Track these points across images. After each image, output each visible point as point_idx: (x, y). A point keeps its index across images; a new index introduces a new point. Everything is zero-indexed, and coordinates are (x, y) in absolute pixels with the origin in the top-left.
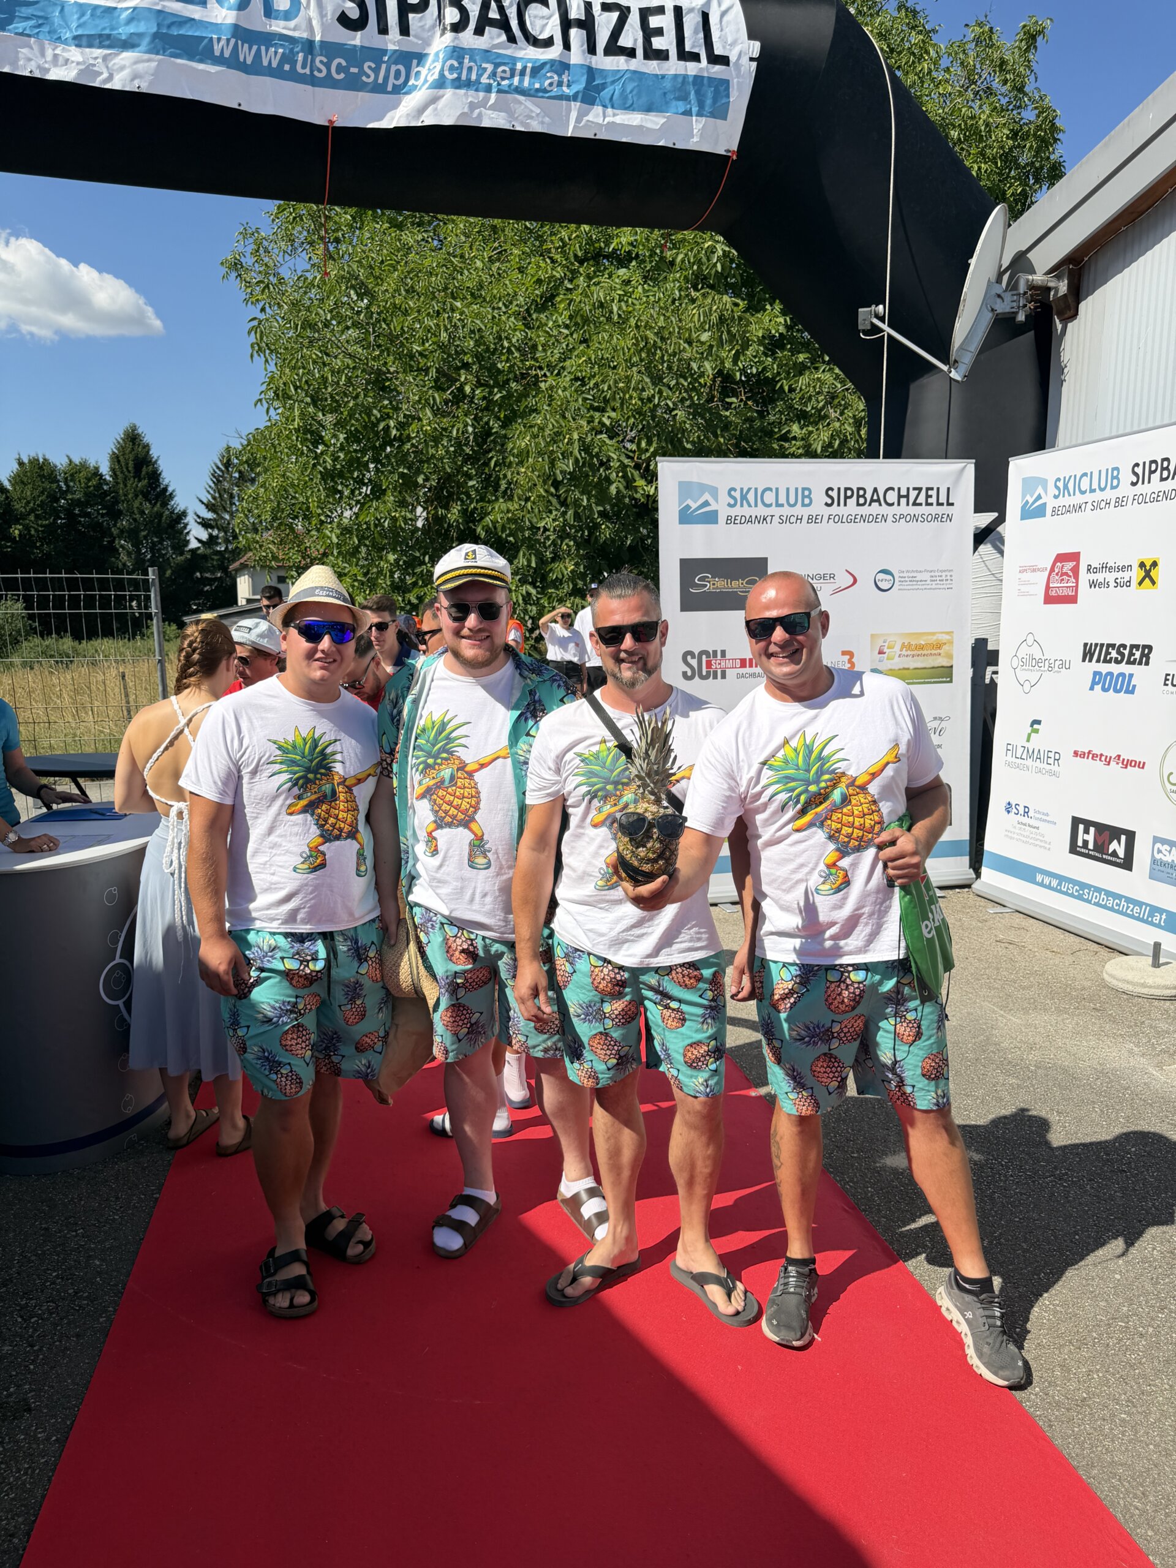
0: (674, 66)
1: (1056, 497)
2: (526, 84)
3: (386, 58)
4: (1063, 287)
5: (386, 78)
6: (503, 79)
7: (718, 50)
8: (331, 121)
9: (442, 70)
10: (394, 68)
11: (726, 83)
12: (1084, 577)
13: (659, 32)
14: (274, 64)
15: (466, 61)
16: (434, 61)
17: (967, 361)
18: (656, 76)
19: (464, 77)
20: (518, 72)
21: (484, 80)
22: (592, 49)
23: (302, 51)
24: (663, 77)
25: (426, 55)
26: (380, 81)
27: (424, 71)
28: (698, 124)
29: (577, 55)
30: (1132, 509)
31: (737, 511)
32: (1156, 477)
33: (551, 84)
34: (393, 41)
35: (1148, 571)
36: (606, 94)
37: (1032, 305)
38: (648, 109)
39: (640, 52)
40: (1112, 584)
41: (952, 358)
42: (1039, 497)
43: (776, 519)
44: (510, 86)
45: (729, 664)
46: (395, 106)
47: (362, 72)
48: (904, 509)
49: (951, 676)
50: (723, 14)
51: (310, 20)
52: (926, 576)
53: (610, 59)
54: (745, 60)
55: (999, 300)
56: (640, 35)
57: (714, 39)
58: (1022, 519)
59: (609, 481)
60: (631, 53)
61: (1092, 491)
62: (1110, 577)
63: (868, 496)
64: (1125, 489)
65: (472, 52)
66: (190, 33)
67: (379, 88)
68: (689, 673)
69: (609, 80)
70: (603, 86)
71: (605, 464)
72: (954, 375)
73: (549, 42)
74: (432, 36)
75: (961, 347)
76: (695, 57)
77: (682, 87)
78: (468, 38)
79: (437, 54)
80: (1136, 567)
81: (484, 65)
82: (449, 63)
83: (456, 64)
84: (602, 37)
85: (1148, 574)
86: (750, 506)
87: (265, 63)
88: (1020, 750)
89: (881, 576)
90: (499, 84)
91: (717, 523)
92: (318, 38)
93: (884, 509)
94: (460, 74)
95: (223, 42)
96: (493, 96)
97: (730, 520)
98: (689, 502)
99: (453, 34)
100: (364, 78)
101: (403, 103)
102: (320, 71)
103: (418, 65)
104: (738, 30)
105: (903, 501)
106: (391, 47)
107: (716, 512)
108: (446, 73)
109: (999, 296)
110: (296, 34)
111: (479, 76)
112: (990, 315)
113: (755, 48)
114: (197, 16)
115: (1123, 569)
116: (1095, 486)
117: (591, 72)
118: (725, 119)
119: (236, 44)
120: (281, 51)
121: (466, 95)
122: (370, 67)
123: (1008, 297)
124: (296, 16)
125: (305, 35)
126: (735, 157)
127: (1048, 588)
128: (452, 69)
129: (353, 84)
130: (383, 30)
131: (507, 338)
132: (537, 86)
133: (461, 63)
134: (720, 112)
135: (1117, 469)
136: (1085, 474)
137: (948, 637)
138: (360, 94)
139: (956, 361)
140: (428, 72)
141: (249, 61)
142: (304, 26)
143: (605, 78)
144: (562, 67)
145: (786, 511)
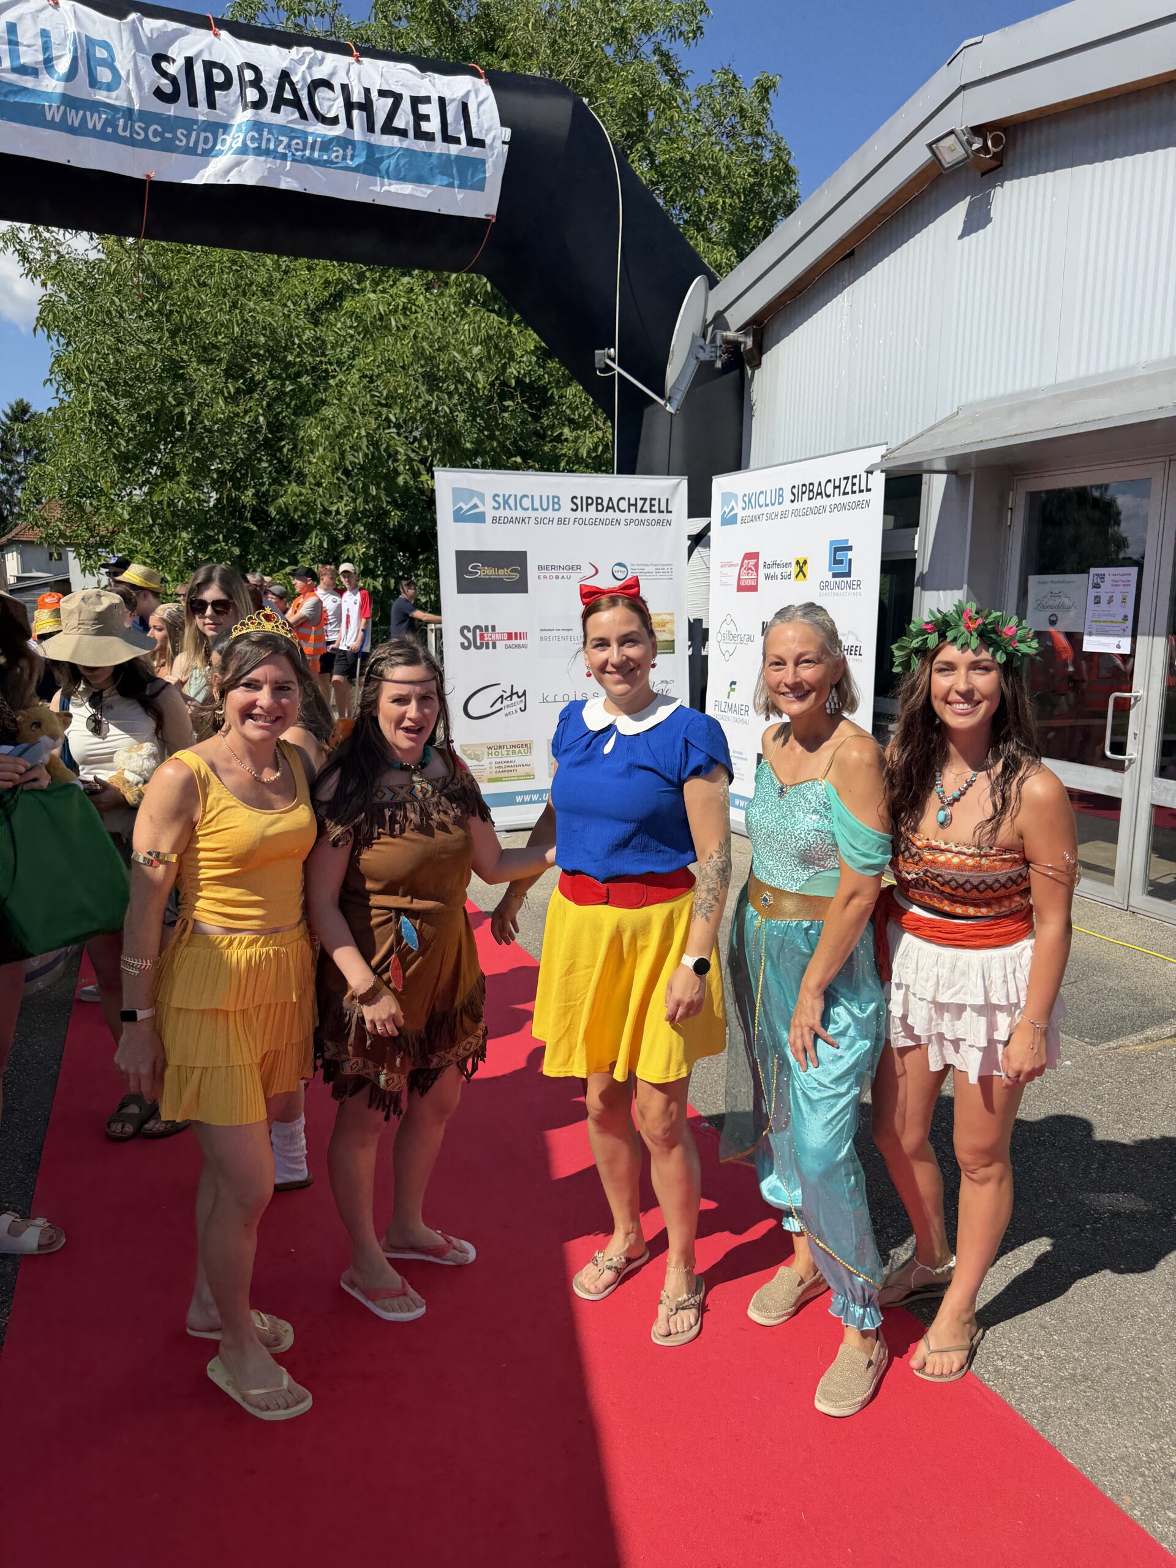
0: (439, 147)
1: (744, 509)
2: (316, 155)
3: (195, 127)
4: (749, 342)
5: (196, 143)
6: (297, 150)
7: (476, 135)
8: (148, 176)
9: (244, 140)
10: (203, 135)
11: (483, 162)
12: (762, 571)
13: (426, 118)
14: (99, 127)
15: (265, 133)
16: (238, 132)
17: (679, 397)
18: (424, 153)
19: (263, 146)
20: (309, 146)
21: (281, 149)
22: (371, 128)
23: (123, 117)
24: (430, 155)
25: (231, 125)
26: (191, 145)
27: (229, 139)
28: (460, 194)
29: (358, 133)
30: (791, 520)
31: (501, 513)
32: (806, 496)
33: (337, 157)
34: (202, 112)
35: (801, 566)
36: (383, 166)
37: (725, 356)
38: (420, 180)
39: (411, 133)
40: (780, 577)
41: (668, 393)
42: (733, 509)
43: (532, 521)
44: (303, 156)
45: (498, 637)
46: (205, 165)
47: (176, 138)
48: (633, 515)
49: (673, 648)
50: (480, 104)
51: (129, 92)
52: (652, 569)
53: (385, 137)
54: (498, 143)
55: (701, 351)
56: (412, 117)
57: (473, 125)
58: (723, 524)
59: (397, 474)
60: (403, 133)
61: (767, 505)
62: (778, 571)
63: (605, 504)
64: (787, 506)
65: (270, 126)
66: (24, 101)
67: (191, 151)
68: (466, 644)
69: (386, 155)
70: (381, 160)
71: (393, 456)
72: (669, 408)
73: (334, 121)
74: (235, 110)
75: (674, 387)
76: (457, 141)
77: (446, 165)
78: (266, 115)
79: (240, 125)
80: (794, 564)
81: (281, 138)
82: (250, 134)
83: (256, 135)
84: (380, 118)
85: (801, 570)
86: (511, 509)
87: (90, 126)
88: (724, 705)
89: (617, 568)
90: (293, 155)
91: (484, 521)
92: (137, 107)
93: (618, 515)
94: (260, 144)
95: (54, 109)
96: (289, 163)
97: (495, 520)
98: (461, 504)
99: (253, 111)
100: (177, 142)
101: (211, 164)
102: (139, 134)
103: (224, 133)
104: (493, 118)
105: (633, 508)
106: (201, 118)
107: (483, 513)
108: (249, 142)
109: (701, 347)
110: (117, 103)
111: (276, 146)
112: (695, 361)
113: (506, 134)
114: (30, 85)
115: (786, 565)
116: (768, 502)
117: (371, 148)
118: (482, 189)
119: (65, 112)
120: (104, 116)
121: (265, 161)
122: (182, 134)
123: (708, 349)
124: (117, 88)
125: (125, 104)
126: (494, 220)
127: (739, 579)
128: (253, 139)
129: (168, 146)
130: (193, 103)
131: (298, 336)
132: (325, 157)
133: (261, 135)
134: (480, 186)
135: (781, 489)
136: (762, 492)
137: (670, 617)
138: (174, 155)
139: (670, 397)
140: (233, 140)
141: (76, 124)
142: (124, 95)
143: (382, 152)
144: (345, 142)
145: (541, 514)
